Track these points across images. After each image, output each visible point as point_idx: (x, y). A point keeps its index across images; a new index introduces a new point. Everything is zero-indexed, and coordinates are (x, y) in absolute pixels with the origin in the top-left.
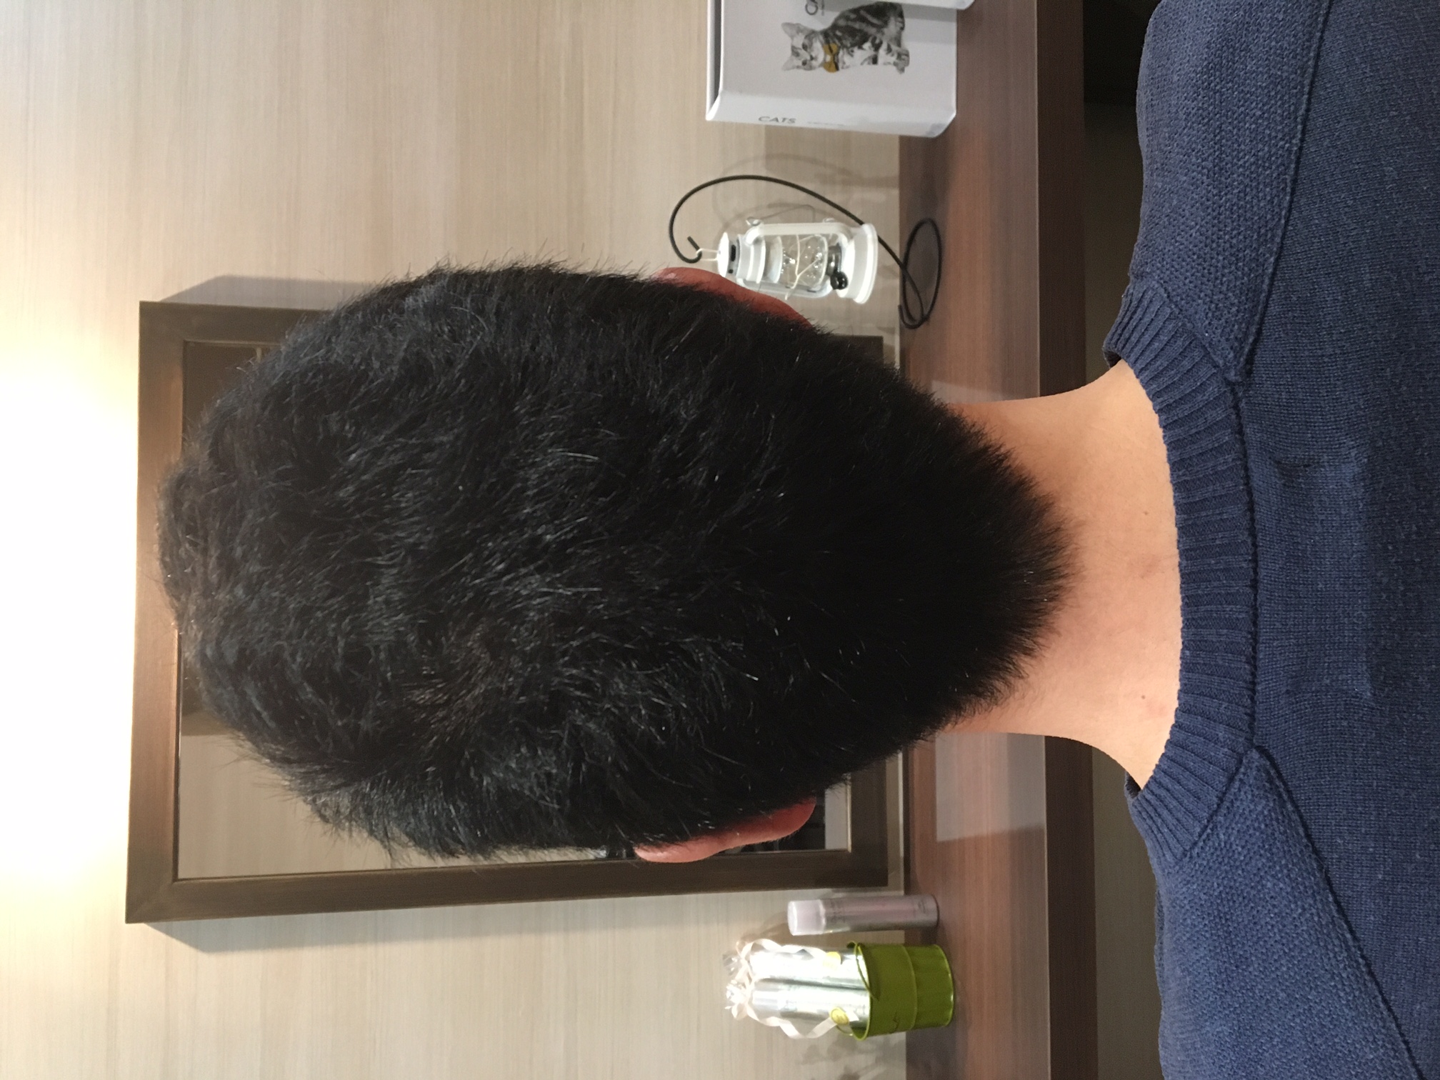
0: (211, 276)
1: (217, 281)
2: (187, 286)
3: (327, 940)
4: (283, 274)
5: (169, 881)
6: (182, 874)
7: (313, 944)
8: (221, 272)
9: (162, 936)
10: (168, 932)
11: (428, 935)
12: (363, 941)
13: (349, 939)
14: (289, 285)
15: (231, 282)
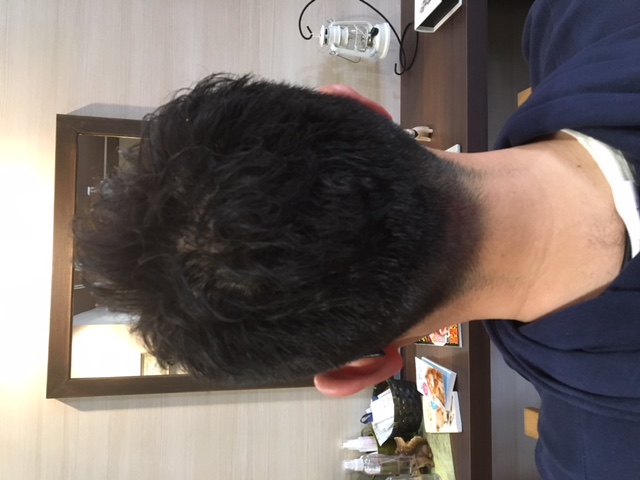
0: (89, 103)
1: (92, 105)
2: (78, 107)
3: (138, 406)
4: (123, 103)
5: (66, 379)
6: (72, 377)
7: (133, 408)
8: (94, 101)
9: (63, 404)
10: (65, 402)
11: (185, 404)
12: (156, 406)
13: (149, 406)
14: (126, 107)
15: (99, 106)
